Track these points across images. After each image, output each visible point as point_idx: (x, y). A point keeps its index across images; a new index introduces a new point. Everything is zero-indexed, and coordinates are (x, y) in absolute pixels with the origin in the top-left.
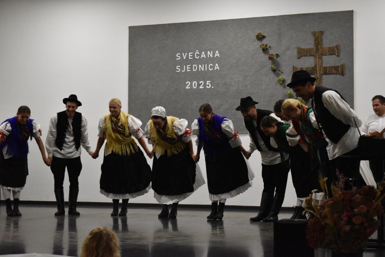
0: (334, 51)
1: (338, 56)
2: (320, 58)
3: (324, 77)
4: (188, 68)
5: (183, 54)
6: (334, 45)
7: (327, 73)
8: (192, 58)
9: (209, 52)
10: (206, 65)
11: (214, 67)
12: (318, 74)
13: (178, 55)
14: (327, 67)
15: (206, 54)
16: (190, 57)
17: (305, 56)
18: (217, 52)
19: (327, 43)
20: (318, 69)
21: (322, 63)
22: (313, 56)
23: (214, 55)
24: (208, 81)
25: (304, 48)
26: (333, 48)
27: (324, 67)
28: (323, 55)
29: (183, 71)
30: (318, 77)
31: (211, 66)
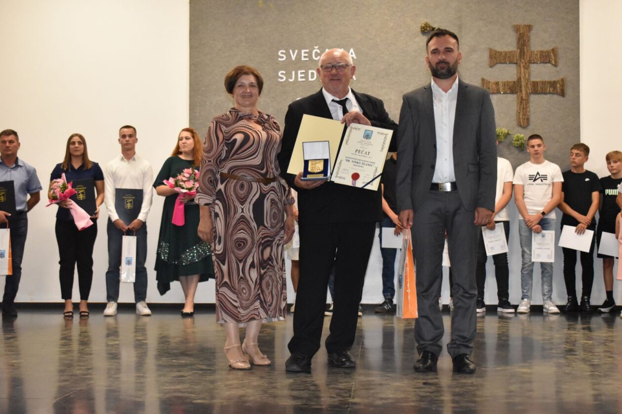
0: (548, 57)
1: (556, 65)
2: (527, 68)
3: (533, 98)
4: (300, 75)
5: (291, 51)
7: (539, 92)
8: (307, 59)
12: (524, 92)
13: (282, 53)
14: (537, 82)
16: (303, 57)
17: (503, 63)
18: (352, 50)
19: (538, 43)
20: (523, 84)
21: (529, 75)
22: (515, 63)
25: (500, 50)
26: (548, 52)
27: (534, 82)
28: (531, 63)
29: (290, 80)
30: (524, 98)
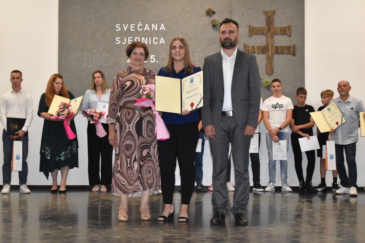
0: (285, 31)
1: (290, 36)
2: (272, 38)
3: (276, 56)
4: (129, 40)
5: (124, 25)
6: (285, 25)
7: (279, 52)
8: (134, 30)
9: (153, 25)
10: (150, 38)
11: (159, 41)
12: (270, 53)
13: (118, 26)
14: (278, 47)
15: (150, 27)
16: (131, 29)
17: (257, 35)
18: (162, 25)
19: (279, 23)
20: (270, 48)
21: (273, 42)
22: (265, 35)
23: (159, 27)
24: (152, 55)
25: (255, 26)
26: (285, 28)
27: (276, 47)
28: (275, 35)
29: (123, 43)
30: (270, 57)
31: (155, 39)
